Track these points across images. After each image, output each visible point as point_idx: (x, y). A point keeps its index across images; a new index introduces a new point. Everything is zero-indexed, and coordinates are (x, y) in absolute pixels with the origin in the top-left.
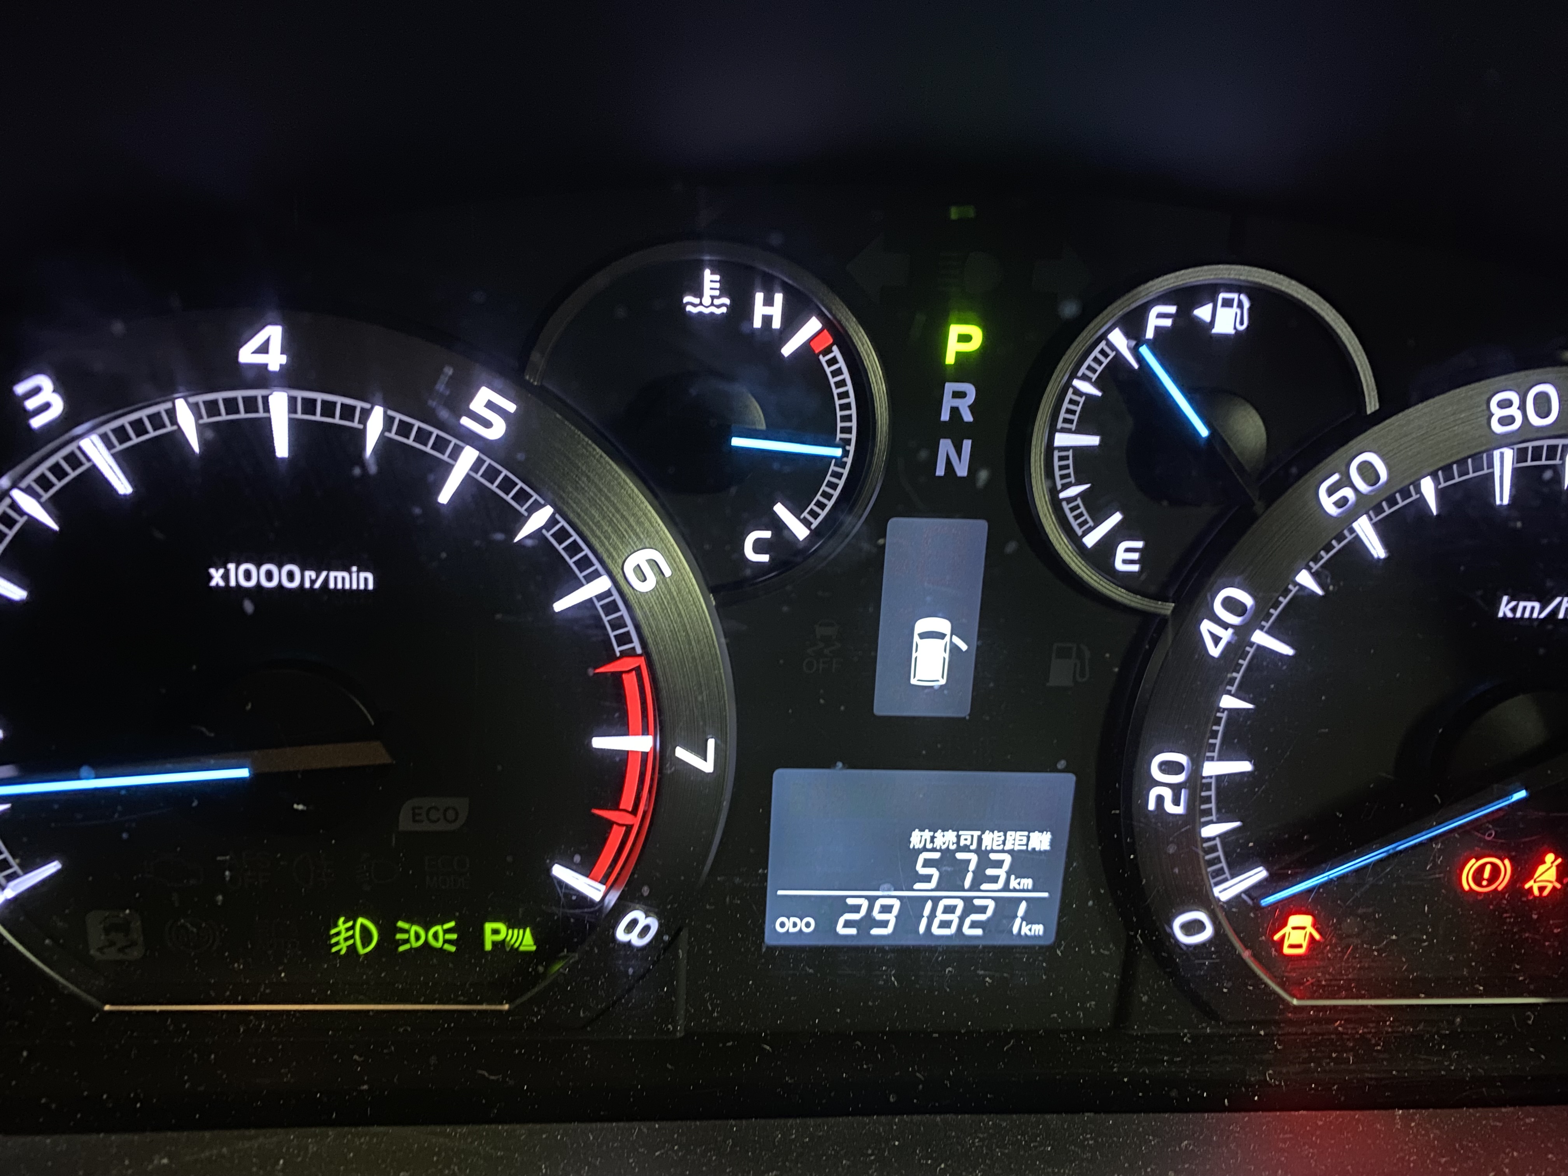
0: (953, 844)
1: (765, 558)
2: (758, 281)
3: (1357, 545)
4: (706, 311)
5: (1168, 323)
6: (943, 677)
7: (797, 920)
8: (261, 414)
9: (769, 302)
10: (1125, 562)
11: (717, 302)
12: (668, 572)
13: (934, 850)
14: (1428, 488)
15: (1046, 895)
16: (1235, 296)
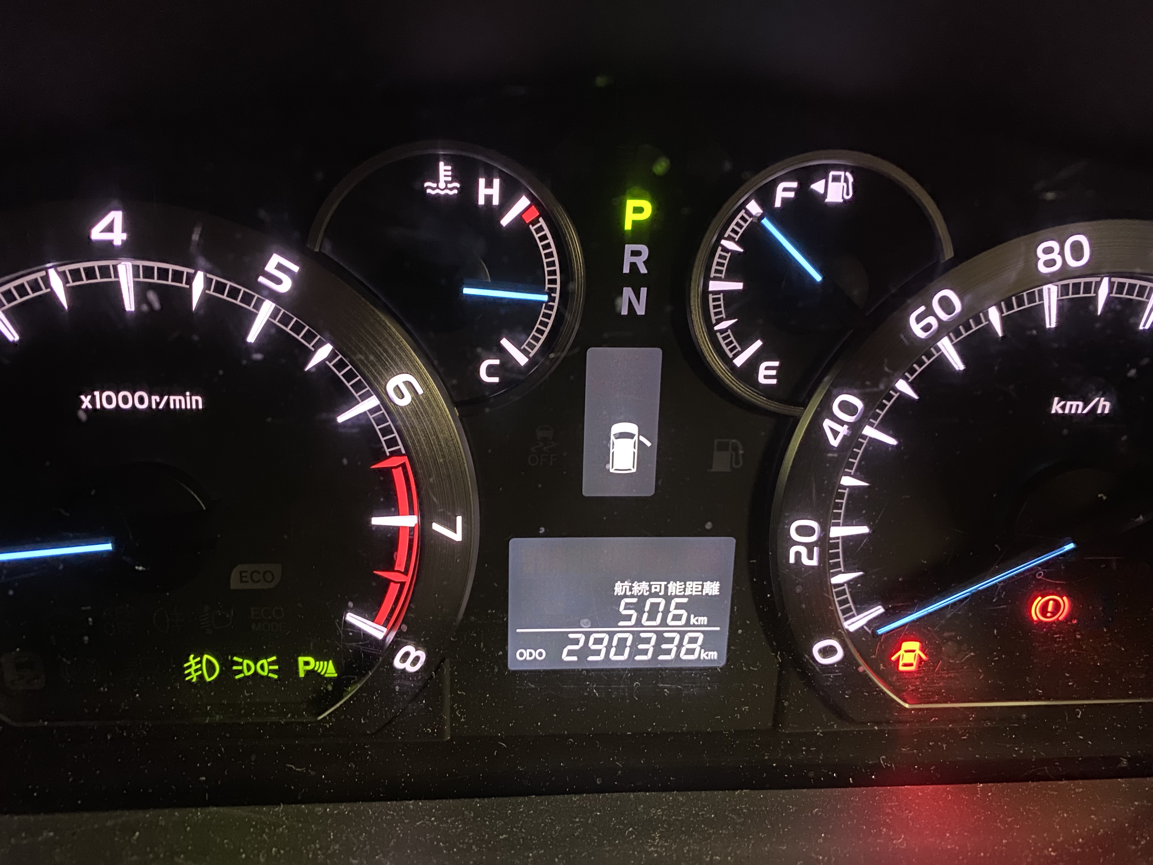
0: (647, 591)
1: (496, 380)
2: (481, 171)
3: (942, 361)
4: (442, 193)
5: (791, 195)
6: (633, 467)
7: (533, 651)
8: (113, 279)
9: (489, 185)
10: (766, 377)
11: (449, 186)
12: (420, 391)
13: (632, 596)
14: (994, 316)
15: (718, 629)
16: (842, 173)
